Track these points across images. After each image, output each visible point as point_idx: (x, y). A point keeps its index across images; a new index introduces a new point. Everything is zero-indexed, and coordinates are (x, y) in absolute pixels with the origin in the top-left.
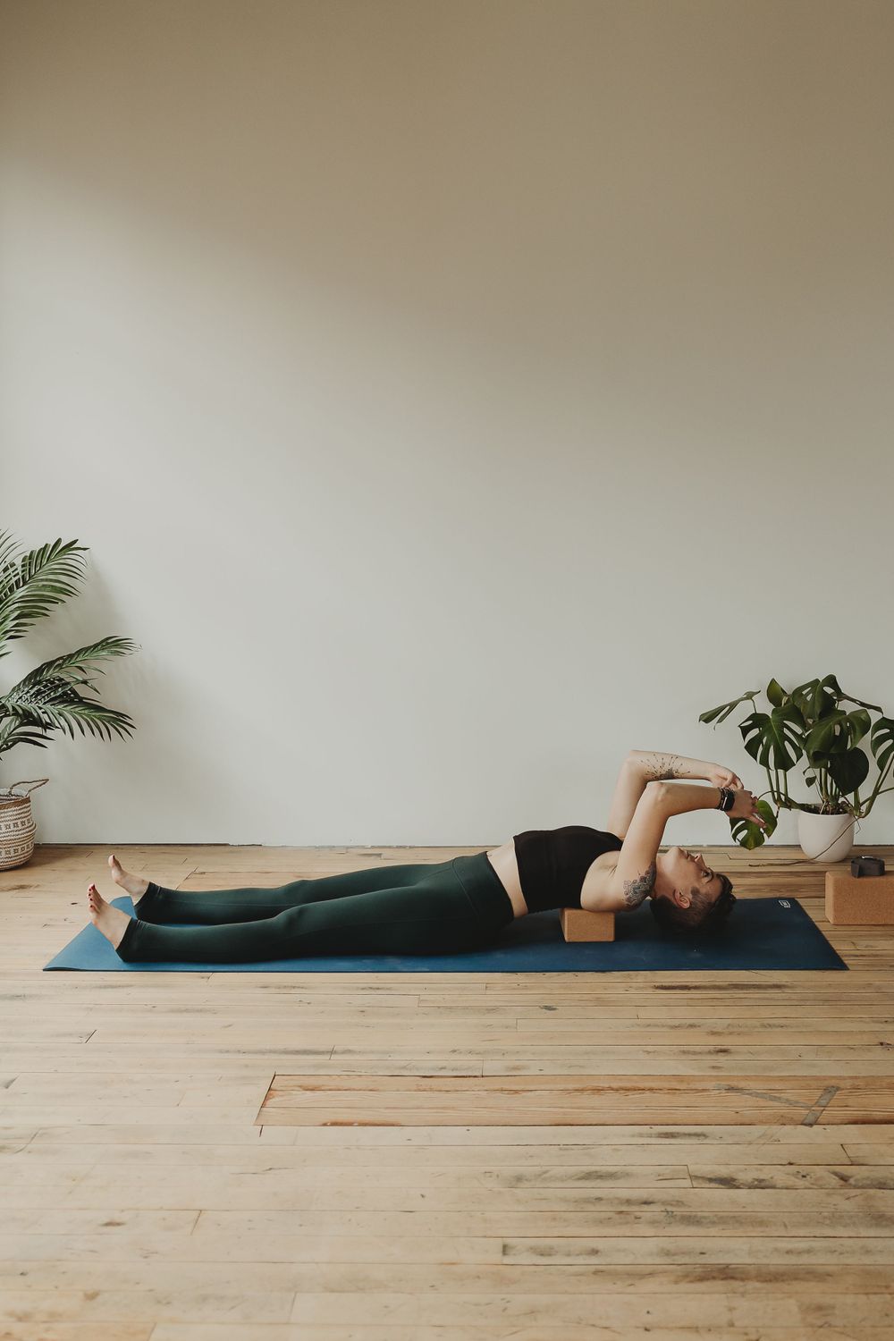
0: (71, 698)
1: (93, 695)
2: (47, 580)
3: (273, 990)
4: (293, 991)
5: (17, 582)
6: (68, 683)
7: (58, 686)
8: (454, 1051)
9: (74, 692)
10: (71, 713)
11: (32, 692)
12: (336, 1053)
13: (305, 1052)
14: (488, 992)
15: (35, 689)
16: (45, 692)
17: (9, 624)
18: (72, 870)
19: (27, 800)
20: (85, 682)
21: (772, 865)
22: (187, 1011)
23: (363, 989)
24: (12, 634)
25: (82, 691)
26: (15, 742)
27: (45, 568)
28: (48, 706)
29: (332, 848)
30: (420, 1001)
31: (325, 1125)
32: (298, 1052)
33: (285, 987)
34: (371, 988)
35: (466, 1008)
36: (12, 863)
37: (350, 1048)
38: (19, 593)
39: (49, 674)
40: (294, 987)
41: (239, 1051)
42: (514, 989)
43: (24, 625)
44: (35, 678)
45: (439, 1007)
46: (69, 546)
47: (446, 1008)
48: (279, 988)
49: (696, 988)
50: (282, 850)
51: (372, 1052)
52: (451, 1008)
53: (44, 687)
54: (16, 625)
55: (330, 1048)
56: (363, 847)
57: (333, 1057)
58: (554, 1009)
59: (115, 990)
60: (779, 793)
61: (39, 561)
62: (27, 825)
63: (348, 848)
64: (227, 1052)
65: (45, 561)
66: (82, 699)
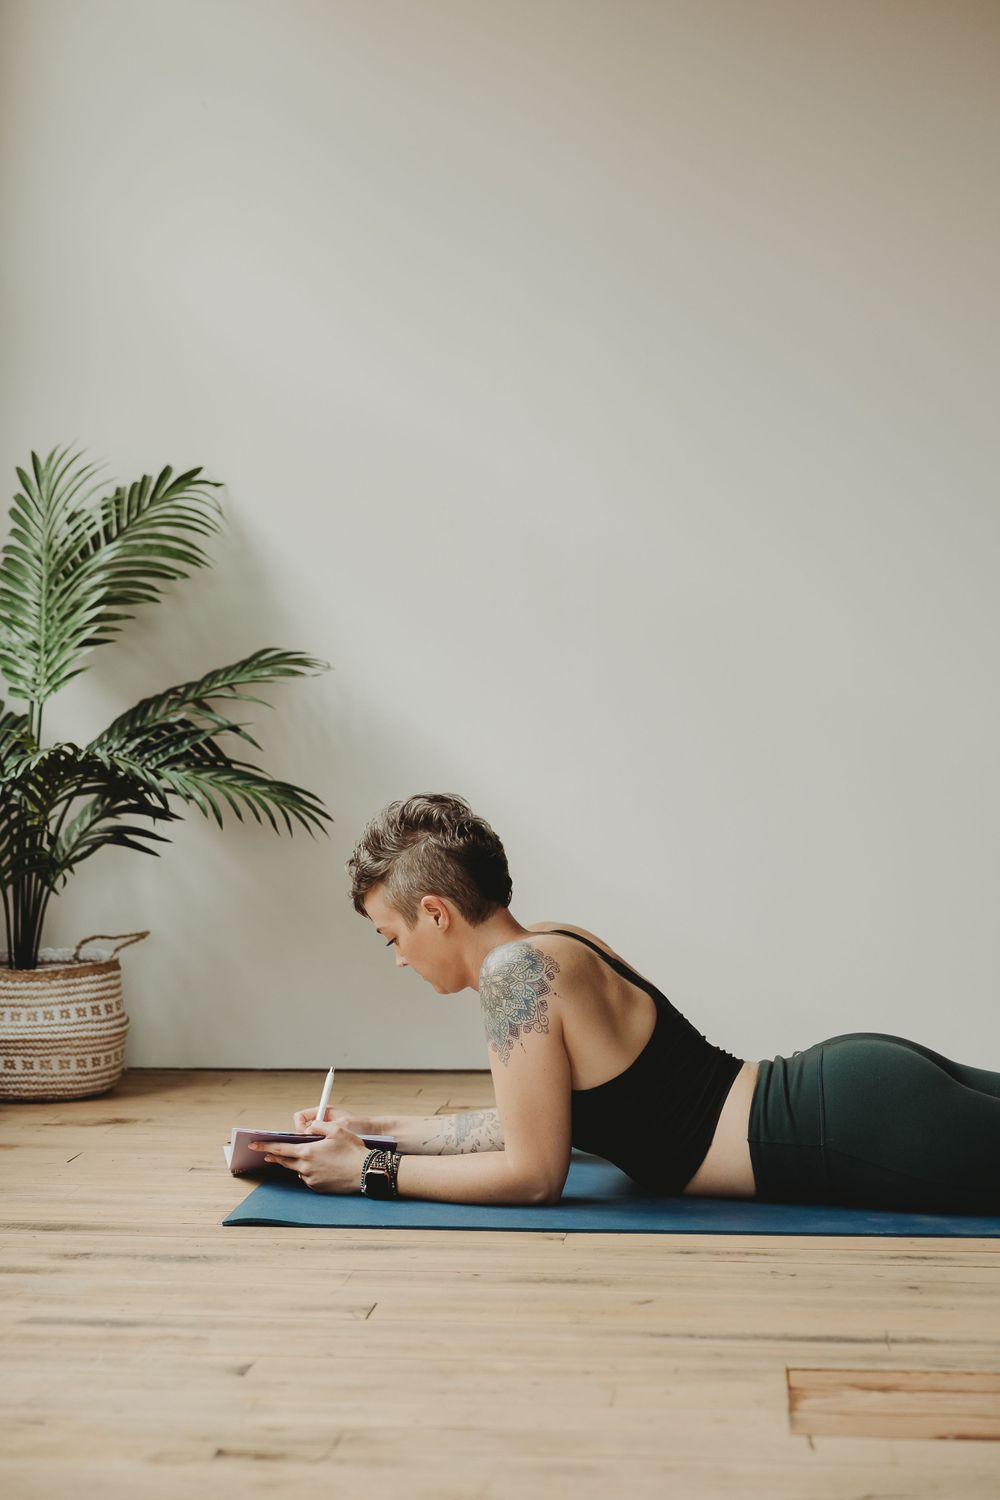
2: (152, 536)
4: (747, 1258)
5: (95, 540)
6: (201, 732)
7: (182, 737)
9: (213, 746)
10: (214, 782)
11: (132, 746)
12: (894, 1341)
13: (829, 1339)
15: (138, 741)
16: (156, 746)
17: (83, 616)
19: (114, 965)
20: (235, 729)
22: (545, 1280)
23: (893, 1258)
24: (88, 634)
25: (229, 745)
26: (96, 846)
27: (150, 514)
28: (165, 771)
31: (943, 1438)
32: (816, 1339)
34: (909, 1257)
36: (89, 1087)
37: (921, 1334)
38: (107, 554)
39: (159, 716)
40: (747, 1254)
43: (114, 617)
44: (132, 722)
46: (188, 478)
51: (975, 1342)
53: (156, 736)
54: (98, 618)
55: (880, 1334)
57: (895, 1347)
59: (379, 1252)
61: (135, 502)
62: (104, 1015)
65: (144, 503)
66: (229, 762)
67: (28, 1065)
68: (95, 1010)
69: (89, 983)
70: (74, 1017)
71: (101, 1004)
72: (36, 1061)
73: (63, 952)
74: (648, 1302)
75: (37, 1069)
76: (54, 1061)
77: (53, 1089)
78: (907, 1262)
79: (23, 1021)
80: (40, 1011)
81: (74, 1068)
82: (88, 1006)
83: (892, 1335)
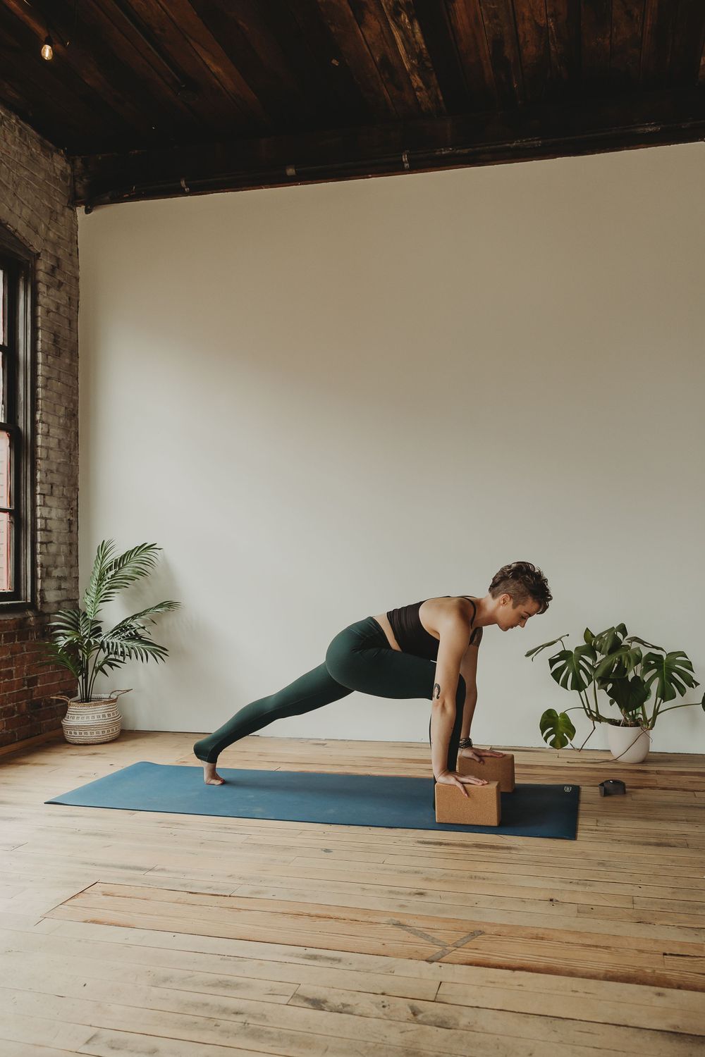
0: (136, 637)
1: (147, 635)
2: (131, 567)
3: (163, 825)
6: (134, 627)
7: (128, 630)
9: (137, 634)
18: (133, 746)
19: (115, 701)
20: (144, 628)
21: (584, 762)
24: (102, 599)
27: (133, 559)
36: (96, 741)
39: (127, 623)
43: (114, 593)
44: (121, 625)
46: (149, 547)
49: (445, 844)
53: (122, 630)
60: (591, 711)
61: (130, 554)
62: (112, 716)
65: (132, 556)
66: (140, 638)
67: (80, 733)
68: (104, 716)
69: (102, 708)
70: (96, 718)
71: (106, 714)
72: (83, 732)
73: (107, 696)
75: (83, 735)
76: (89, 732)
77: (88, 741)
79: (85, 719)
80: (85, 716)
81: (95, 734)
82: (101, 715)
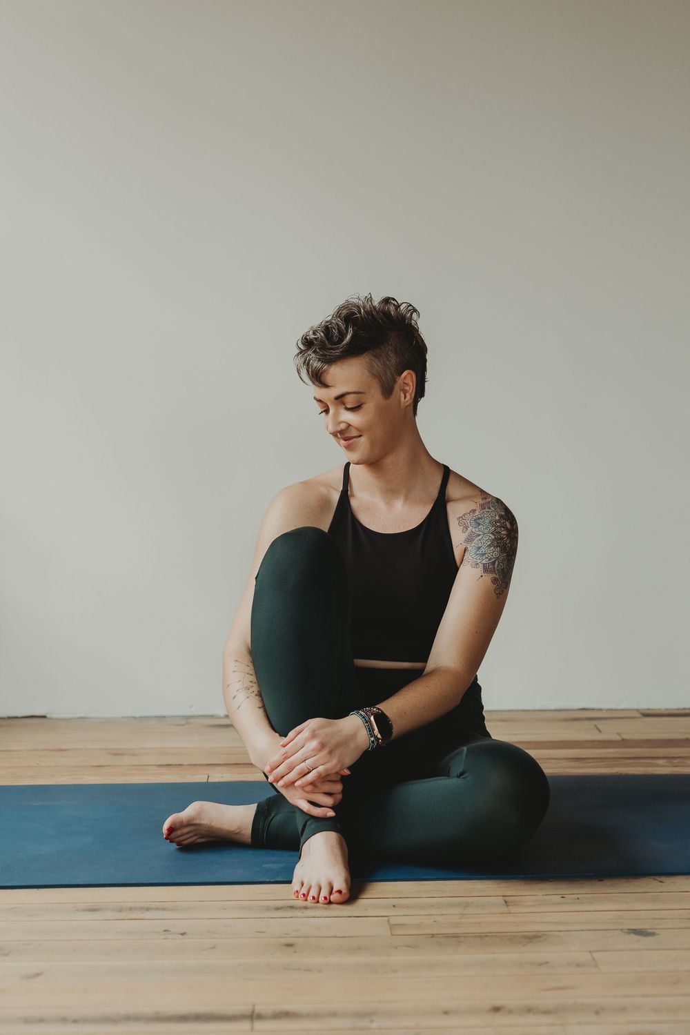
3: (109, 915)
8: (497, 1009)
12: (260, 1017)
13: (196, 1018)
14: (513, 909)
23: (277, 909)
29: (161, 718)
30: (392, 927)
32: (184, 1018)
33: (131, 909)
35: (482, 936)
37: (286, 1007)
40: (148, 909)
41: (64, 1020)
42: (558, 904)
45: (433, 936)
47: (447, 936)
48: (120, 911)
50: (82, 723)
51: (334, 1015)
52: (456, 936)
55: (246, 1009)
56: (212, 716)
57: (258, 1025)
58: (653, 934)
63: (187, 718)
64: (41, 1020)
74: (37, 975)
78: (289, 913)
83: (258, 1009)
